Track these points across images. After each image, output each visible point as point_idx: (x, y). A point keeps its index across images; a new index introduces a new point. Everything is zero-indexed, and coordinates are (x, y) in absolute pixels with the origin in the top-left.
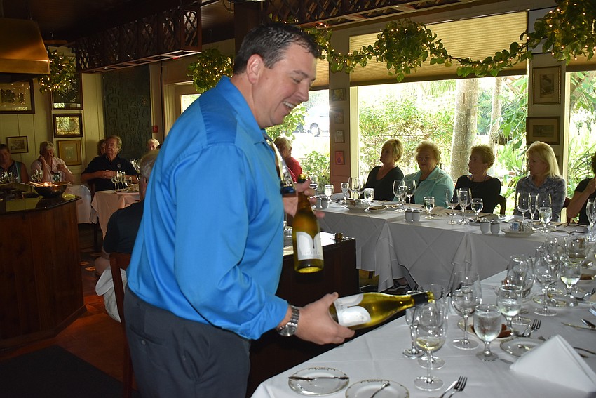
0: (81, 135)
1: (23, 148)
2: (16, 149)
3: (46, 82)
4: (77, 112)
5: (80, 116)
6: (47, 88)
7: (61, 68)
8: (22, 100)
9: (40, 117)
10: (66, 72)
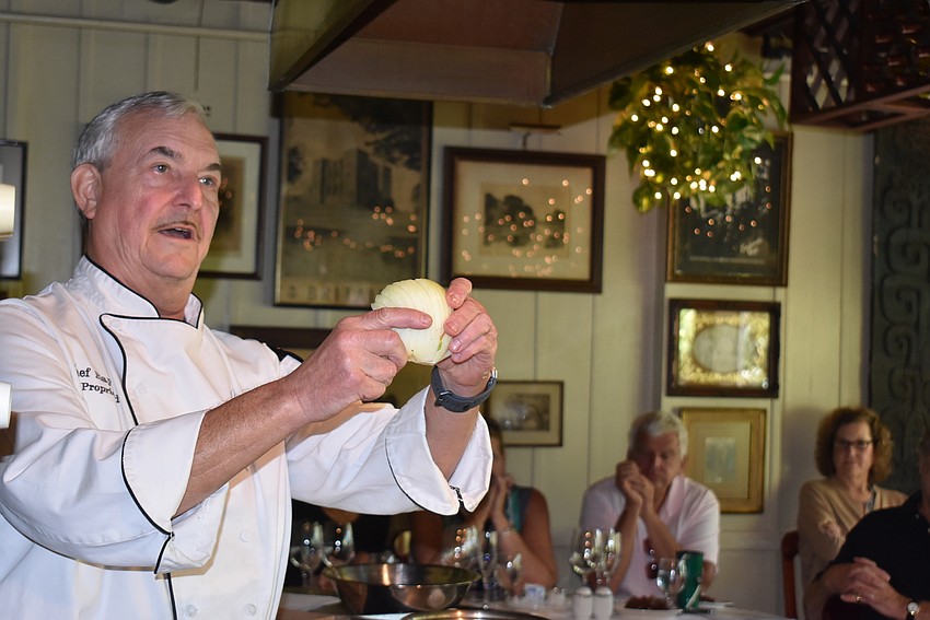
0: (772, 390)
1: (543, 426)
2: (518, 428)
3: (662, 163)
4: (762, 294)
5: (774, 310)
6: (663, 188)
7: (724, 105)
8: (554, 243)
9: (621, 303)
10: (742, 123)
